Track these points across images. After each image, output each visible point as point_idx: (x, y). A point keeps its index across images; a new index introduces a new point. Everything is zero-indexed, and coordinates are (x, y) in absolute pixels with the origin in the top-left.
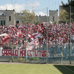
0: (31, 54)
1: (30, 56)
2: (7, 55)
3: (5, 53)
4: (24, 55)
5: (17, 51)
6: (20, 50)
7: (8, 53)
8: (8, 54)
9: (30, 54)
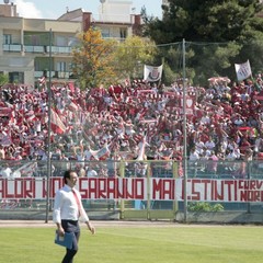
0: (198, 193)
1: (194, 198)
2: (100, 194)
3: (91, 190)
4: (167, 196)
5: (139, 183)
6: (151, 179)
7: (102, 188)
8: (105, 194)
9: (193, 192)
